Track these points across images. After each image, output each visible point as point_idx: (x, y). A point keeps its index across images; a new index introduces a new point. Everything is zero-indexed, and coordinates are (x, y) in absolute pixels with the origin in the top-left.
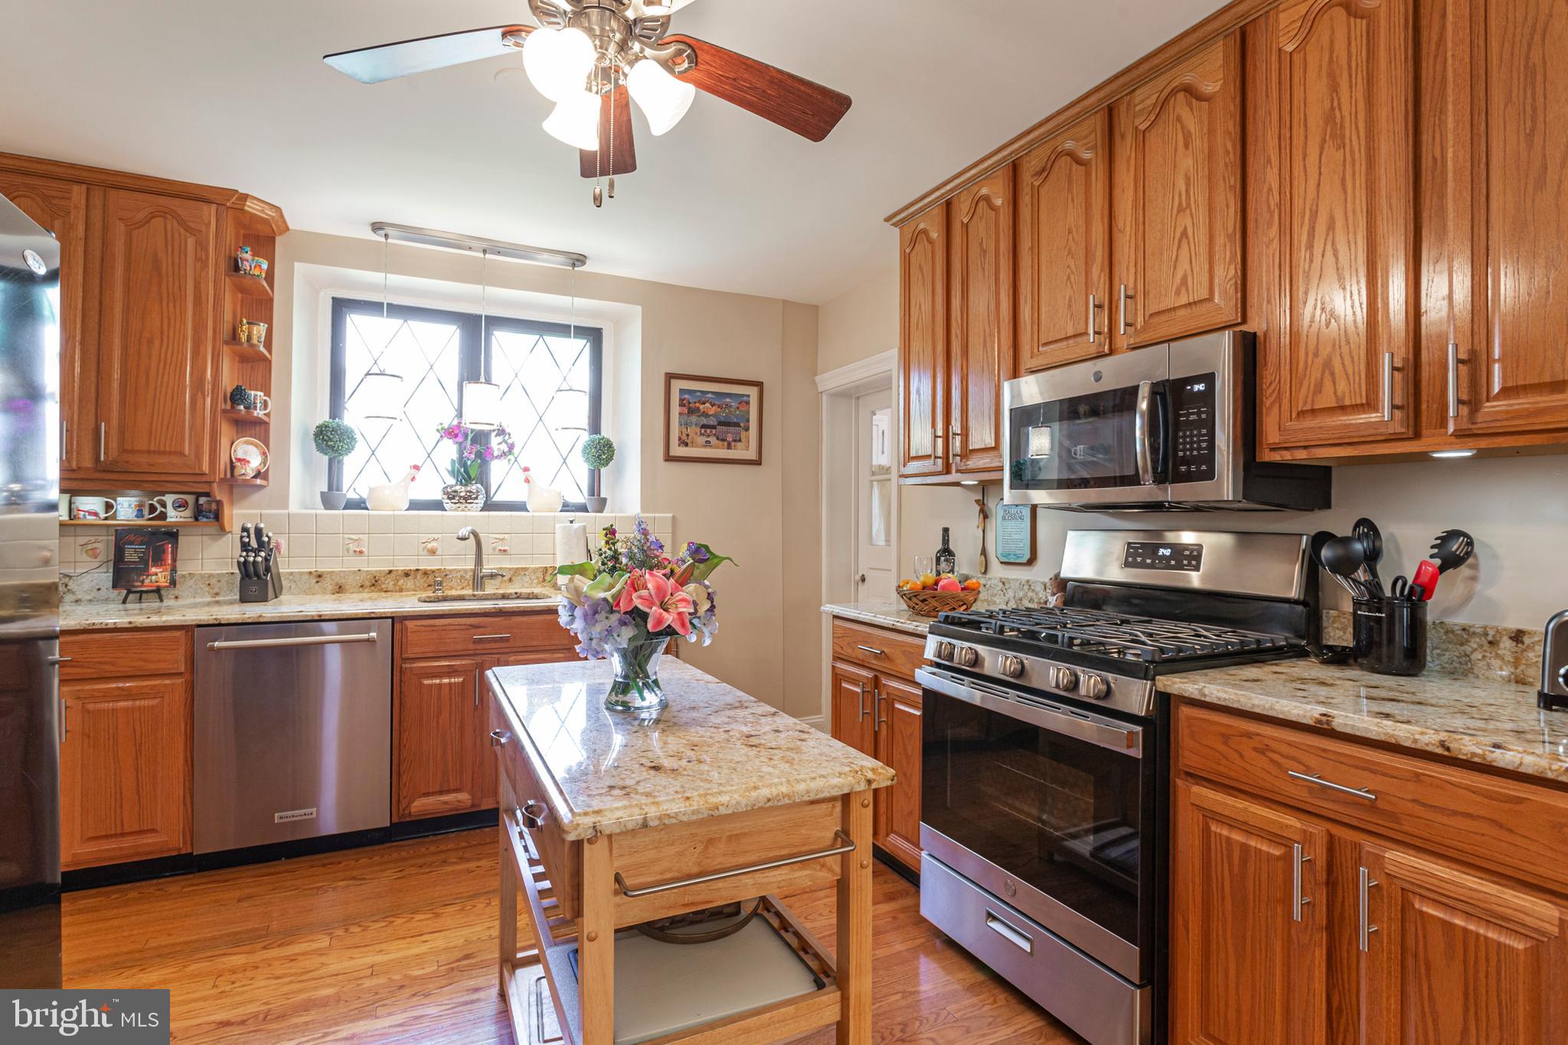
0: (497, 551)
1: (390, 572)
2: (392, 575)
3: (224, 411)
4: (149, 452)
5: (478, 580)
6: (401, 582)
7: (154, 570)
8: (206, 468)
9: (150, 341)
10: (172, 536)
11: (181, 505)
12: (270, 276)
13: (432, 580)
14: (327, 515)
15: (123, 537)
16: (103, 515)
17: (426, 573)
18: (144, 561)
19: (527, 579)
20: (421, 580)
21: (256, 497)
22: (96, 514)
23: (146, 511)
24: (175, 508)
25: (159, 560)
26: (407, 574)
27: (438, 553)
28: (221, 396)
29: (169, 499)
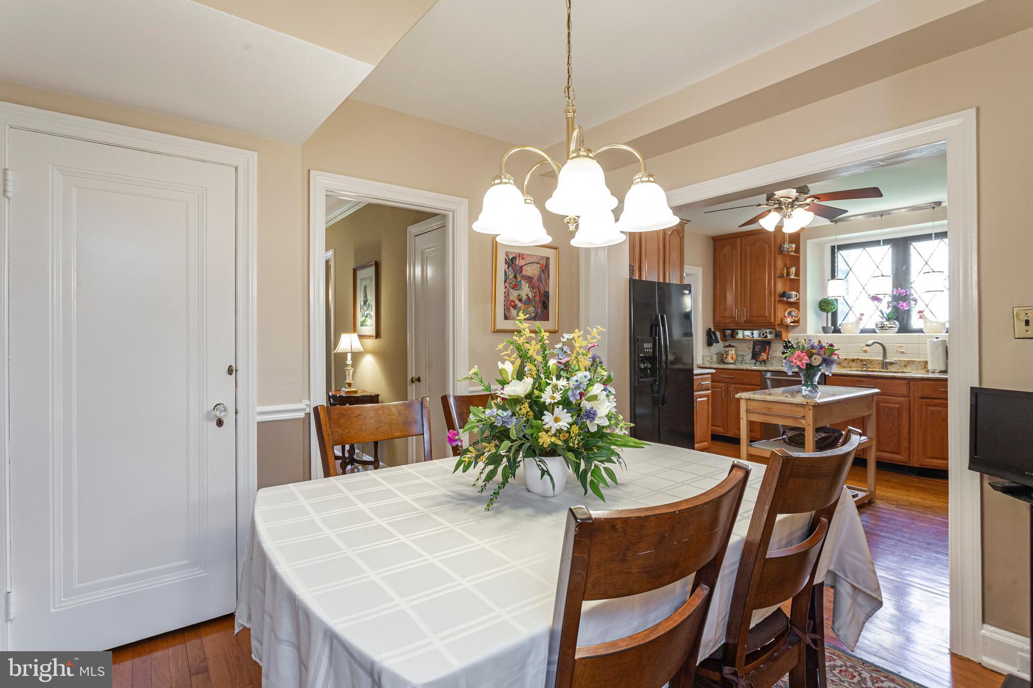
0: (898, 352)
1: (846, 359)
2: (847, 361)
3: (778, 301)
4: (757, 316)
5: (885, 365)
6: (850, 364)
7: (763, 354)
8: (773, 321)
9: (757, 282)
10: (769, 343)
11: (771, 333)
12: (797, 250)
13: (864, 363)
14: (824, 336)
15: (756, 343)
16: (751, 336)
17: (862, 361)
18: (760, 351)
19: (915, 366)
20: (860, 364)
21: (796, 330)
22: (749, 336)
23: (762, 335)
24: (769, 334)
25: (764, 351)
26: (853, 360)
27: (869, 352)
28: (777, 296)
29: (768, 331)
